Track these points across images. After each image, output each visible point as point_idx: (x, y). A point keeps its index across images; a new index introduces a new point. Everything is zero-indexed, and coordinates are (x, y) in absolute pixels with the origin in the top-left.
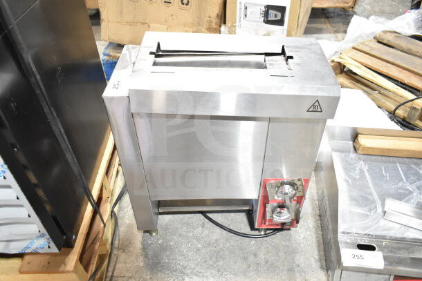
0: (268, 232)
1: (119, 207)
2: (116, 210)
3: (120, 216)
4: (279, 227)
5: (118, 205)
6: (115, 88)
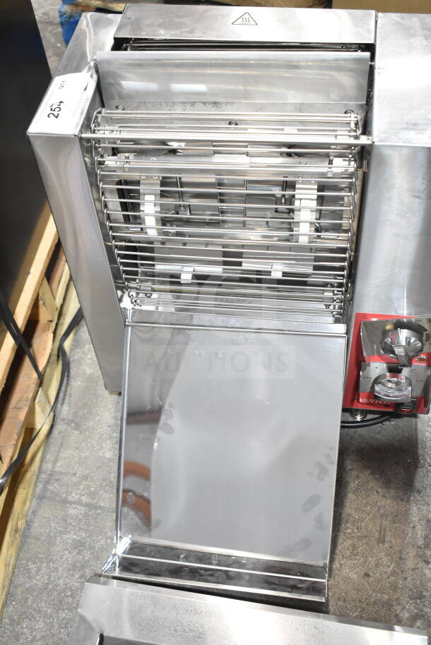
0: (369, 417)
1: (75, 340)
2: (67, 345)
3: (73, 357)
4: (390, 410)
5: (72, 335)
6: (54, 115)
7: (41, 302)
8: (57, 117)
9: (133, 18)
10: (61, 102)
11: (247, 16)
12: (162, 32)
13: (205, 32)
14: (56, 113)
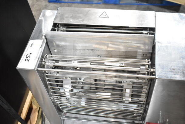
6: (27, 60)
7: (33, 104)
8: (28, 61)
9: (61, 13)
10: (31, 54)
11: (104, 13)
12: (71, 20)
13: (88, 21)
14: (28, 59)
